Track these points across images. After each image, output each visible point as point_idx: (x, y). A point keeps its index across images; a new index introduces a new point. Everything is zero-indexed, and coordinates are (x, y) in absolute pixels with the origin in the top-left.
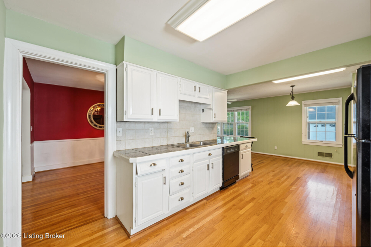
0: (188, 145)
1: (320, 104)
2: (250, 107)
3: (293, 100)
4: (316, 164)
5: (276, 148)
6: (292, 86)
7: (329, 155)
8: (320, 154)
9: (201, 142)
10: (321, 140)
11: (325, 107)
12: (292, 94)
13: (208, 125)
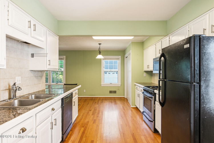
0: (16, 103)
1: (111, 59)
2: (65, 57)
3: (100, 54)
4: (110, 99)
5: (85, 91)
6: (100, 44)
7: (115, 92)
8: (111, 92)
9: (32, 94)
10: (111, 83)
11: (112, 62)
12: (99, 50)
13: (36, 73)
